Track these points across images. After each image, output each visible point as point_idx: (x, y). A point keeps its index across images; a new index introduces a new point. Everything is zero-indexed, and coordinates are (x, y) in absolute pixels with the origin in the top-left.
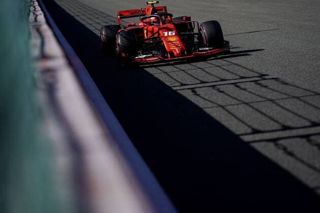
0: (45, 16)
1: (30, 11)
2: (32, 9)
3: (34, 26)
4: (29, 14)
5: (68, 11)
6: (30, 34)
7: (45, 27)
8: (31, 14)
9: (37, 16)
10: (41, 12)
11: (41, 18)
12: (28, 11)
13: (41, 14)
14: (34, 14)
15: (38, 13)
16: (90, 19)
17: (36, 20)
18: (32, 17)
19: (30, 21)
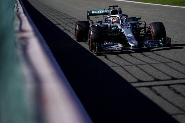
0: (23, 9)
1: (15, 6)
2: (16, 5)
3: (16, 14)
4: (14, 8)
5: (37, 8)
6: (14, 18)
7: (23, 15)
8: (15, 8)
9: (18, 9)
10: (21, 7)
11: (21, 10)
12: (14, 6)
13: (21, 8)
14: (17, 8)
15: (19, 7)
16: (49, 13)
17: (18, 11)
18: (15, 9)
19: (14, 11)
